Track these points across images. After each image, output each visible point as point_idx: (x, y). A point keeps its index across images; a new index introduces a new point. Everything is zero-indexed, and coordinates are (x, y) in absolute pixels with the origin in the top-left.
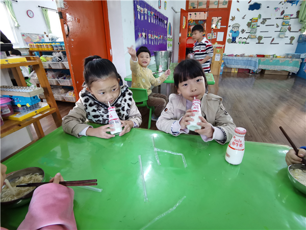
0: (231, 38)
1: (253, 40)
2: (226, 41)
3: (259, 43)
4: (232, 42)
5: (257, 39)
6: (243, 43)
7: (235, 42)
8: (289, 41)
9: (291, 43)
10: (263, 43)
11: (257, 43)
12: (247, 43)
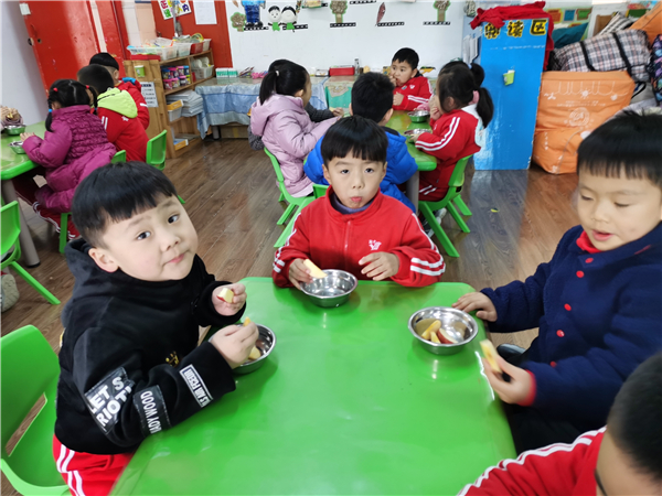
0: (242, 11)
1: (317, 12)
2: (230, 23)
3: (339, 24)
4: (250, 27)
5: (328, 10)
6: (285, 26)
7: (260, 25)
8: (434, 15)
9: (441, 21)
10: (353, 24)
11: (332, 25)
12: (300, 27)
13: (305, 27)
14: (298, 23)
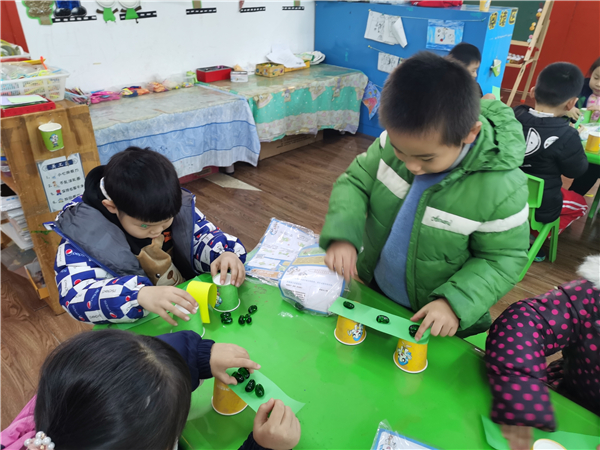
2: (22, 11)
3: (197, 10)
4: (62, 16)
6: (124, 15)
7: (82, 13)
9: (297, 6)
10: (212, 10)
11: (189, 12)
12: (146, 15)
13: (152, 14)
14: (143, 10)
